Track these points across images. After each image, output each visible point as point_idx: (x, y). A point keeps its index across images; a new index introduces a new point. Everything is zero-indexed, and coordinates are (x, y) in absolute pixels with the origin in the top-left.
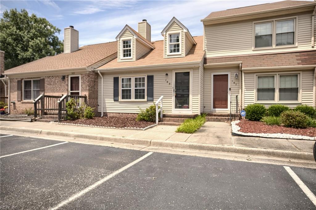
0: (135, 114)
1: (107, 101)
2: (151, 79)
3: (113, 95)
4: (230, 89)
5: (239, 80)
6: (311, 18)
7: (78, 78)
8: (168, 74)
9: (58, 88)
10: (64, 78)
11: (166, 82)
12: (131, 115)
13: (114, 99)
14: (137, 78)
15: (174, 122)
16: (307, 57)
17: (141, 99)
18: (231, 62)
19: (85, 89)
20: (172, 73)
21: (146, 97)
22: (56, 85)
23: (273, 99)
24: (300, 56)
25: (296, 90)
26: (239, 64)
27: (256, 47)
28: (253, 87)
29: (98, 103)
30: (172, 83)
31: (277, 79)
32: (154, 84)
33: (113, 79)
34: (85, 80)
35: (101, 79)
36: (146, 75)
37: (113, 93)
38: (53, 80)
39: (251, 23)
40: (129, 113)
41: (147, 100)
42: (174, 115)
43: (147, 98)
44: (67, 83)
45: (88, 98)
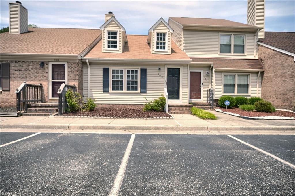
0: (128, 105)
1: (94, 92)
2: (144, 72)
3: (102, 85)
4: (203, 83)
5: (209, 77)
6: (254, 37)
7: (63, 66)
8: (161, 69)
9: (32, 76)
10: (43, 64)
11: (159, 76)
12: (123, 106)
13: (103, 90)
14: (130, 70)
15: (180, 111)
16: (253, 64)
17: (133, 90)
18: (205, 62)
19: (73, 78)
20: (165, 68)
21: (139, 88)
22: (30, 73)
23: (233, 92)
24: (249, 63)
25: (247, 86)
26: (211, 64)
27: (221, 52)
28: (221, 83)
29: (84, 94)
30: (164, 77)
31: (236, 78)
32: (147, 77)
33: (102, 69)
34: (73, 69)
35: (88, 68)
36: (140, 68)
37: (102, 84)
38: (24, 65)
39: (217, 33)
40: (120, 104)
41: (141, 91)
42: (176, 105)
43: (141, 90)
44: (46, 71)
45: (77, 89)
